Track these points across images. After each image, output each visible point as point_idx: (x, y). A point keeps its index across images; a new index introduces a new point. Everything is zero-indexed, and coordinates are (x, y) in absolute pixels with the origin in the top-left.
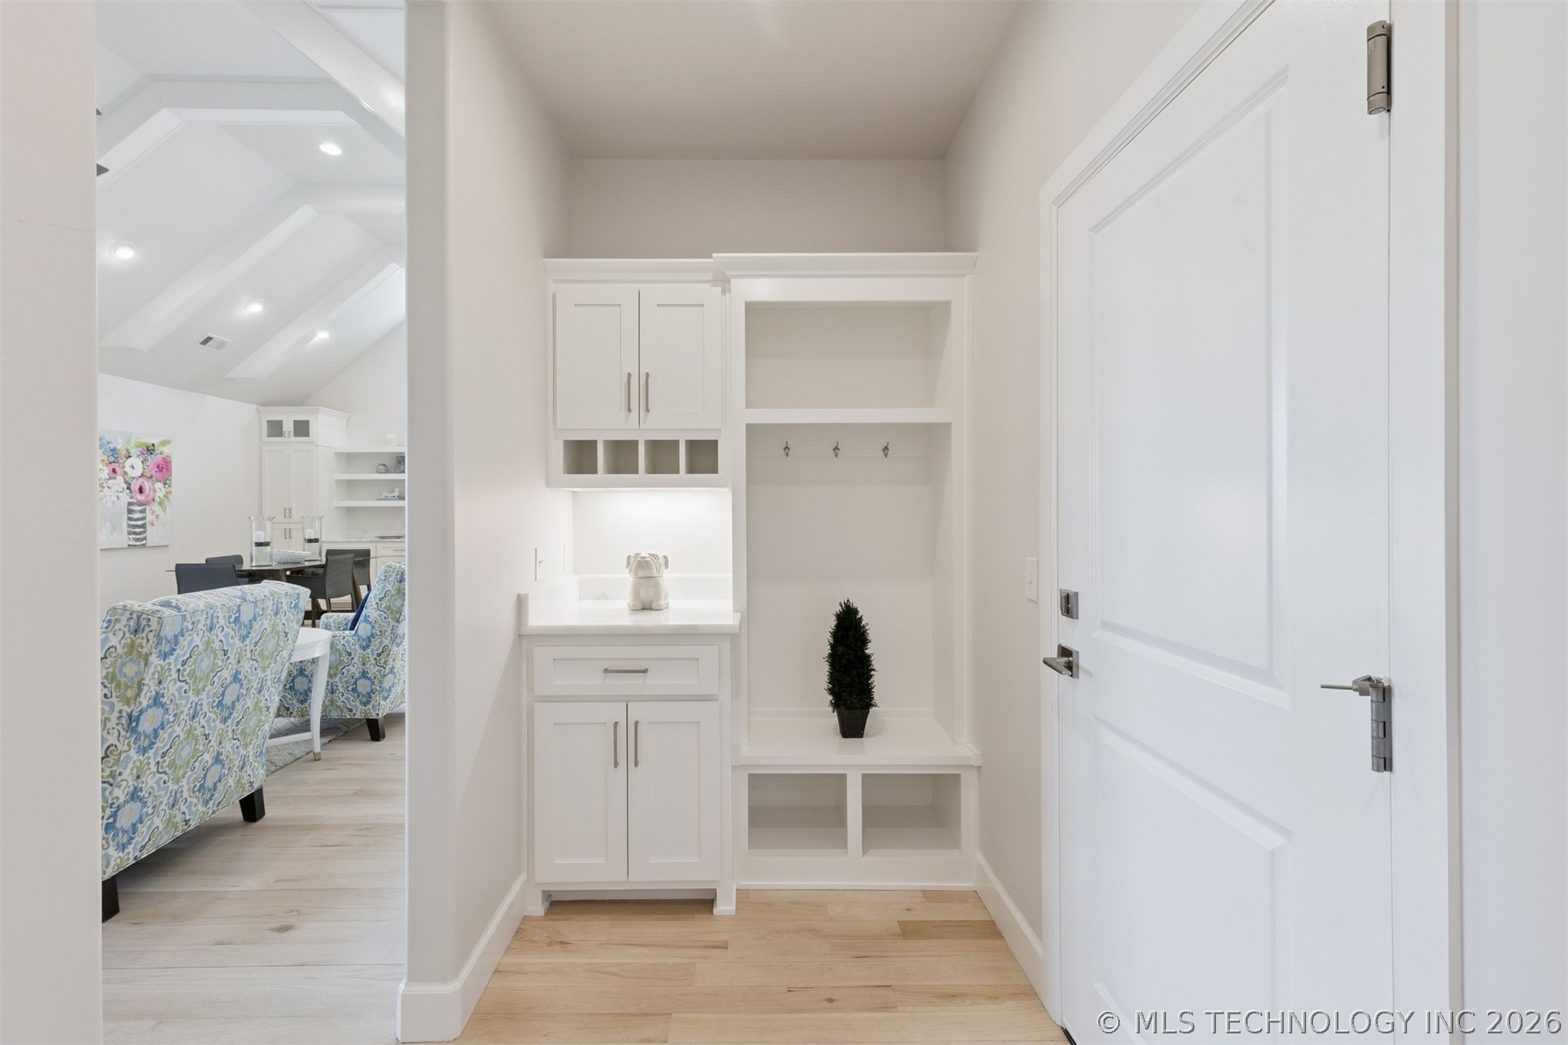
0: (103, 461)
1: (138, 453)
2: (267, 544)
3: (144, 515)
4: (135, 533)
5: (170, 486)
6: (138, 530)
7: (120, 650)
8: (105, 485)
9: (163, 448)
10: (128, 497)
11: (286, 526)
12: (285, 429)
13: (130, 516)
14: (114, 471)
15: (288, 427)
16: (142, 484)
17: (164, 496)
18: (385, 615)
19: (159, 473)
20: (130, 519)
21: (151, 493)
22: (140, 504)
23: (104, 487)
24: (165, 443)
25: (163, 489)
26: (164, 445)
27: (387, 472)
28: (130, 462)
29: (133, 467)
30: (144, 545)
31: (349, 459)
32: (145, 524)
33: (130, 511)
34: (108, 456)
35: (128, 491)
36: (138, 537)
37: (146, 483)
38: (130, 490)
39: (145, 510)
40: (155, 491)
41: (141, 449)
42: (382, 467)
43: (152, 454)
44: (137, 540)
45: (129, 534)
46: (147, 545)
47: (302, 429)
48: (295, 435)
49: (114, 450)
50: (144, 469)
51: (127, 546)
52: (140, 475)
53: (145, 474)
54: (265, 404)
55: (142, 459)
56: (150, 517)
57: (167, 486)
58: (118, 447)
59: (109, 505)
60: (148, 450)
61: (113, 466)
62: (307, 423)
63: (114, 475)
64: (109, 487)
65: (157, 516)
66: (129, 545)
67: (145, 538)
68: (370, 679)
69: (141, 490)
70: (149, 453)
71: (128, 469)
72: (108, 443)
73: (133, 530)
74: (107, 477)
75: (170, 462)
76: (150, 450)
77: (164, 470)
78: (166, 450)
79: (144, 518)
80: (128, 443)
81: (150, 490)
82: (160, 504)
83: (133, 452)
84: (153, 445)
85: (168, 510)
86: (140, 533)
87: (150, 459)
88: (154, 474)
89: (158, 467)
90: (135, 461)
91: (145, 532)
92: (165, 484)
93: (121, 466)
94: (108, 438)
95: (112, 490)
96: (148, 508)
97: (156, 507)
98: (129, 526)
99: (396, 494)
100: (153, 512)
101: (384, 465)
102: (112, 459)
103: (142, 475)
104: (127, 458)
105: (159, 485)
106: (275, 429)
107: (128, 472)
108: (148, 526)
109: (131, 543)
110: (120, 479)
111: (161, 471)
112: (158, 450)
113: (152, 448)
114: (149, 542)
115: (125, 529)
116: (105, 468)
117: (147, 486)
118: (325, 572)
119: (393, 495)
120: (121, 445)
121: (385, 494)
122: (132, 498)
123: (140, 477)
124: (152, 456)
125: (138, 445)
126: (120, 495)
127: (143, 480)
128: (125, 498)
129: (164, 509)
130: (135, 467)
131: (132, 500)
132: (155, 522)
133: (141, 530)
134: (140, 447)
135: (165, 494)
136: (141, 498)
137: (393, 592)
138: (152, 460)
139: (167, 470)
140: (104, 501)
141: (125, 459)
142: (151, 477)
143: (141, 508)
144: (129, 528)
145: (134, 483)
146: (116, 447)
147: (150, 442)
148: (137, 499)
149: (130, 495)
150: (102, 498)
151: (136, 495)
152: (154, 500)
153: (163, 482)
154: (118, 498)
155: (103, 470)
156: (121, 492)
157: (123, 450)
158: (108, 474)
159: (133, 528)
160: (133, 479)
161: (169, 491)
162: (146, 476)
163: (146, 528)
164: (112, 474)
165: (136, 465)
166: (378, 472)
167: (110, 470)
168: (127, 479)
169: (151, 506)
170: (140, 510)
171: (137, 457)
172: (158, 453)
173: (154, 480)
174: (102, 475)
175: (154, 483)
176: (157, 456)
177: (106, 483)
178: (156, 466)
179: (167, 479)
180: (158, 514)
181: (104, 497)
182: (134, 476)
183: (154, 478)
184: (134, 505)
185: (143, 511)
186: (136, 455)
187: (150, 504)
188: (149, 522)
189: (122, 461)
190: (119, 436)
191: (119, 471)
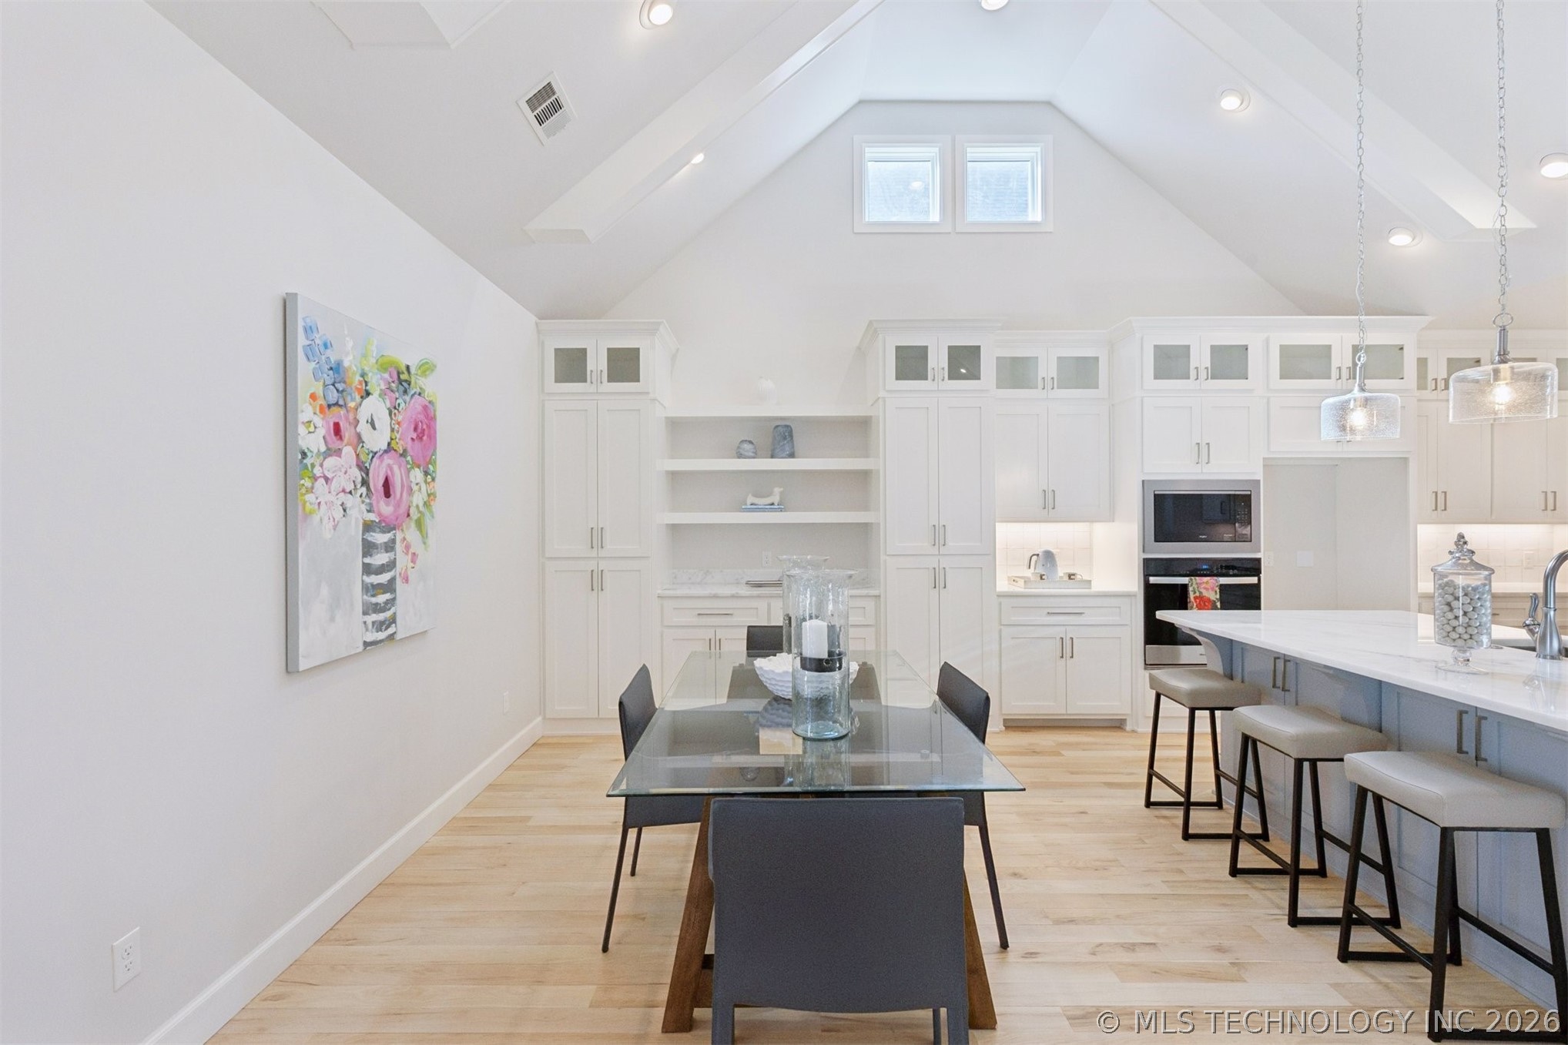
0: (316, 400)
1: (383, 387)
3: (391, 555)
4: (375, 609)
5: (433, 479)
6: (382, 598)
8: (317, 471)
9: (423, 379)
10: (364, 507)
11: (592, 565)
12: (591, 365)
13: (367, 561)
14: (337, 430)
16: (389, 473)
17: (425, 504)
19: (417, 446)
20: (368, 569)
21: (405, 494)
22: (387, 526)
23: (317, 478)
24: (427, 368)
25: (424, 488)
26: (425, 375)
27: (757, 455)
28: (367, 408)
29: (373, 425)
30: (391, 637)
32: (392, 580)
33: (368, 548)
34: (325, 386)
35: (364, 490)
36: (381, 617)
37: (396, 468)
38: (368, 489)
39: (393, 541)
40: (410, 491)
41: (386, 376)
42: (746, 446)
43: (405, 392)
44: (380, 626)
45: (366, 610)
47: (625, 366)
48: (611, 379)
49: (337, 368)
50: (392, 430)
51: (361, 648)
52: (385, 447)
53: (394, 445)
54: (548, 316)
55: (388, 405)
56: (403, 561)
57: (429, 478)
58: (346, 364)
59: (328, 534)
60: (400, 382)
61: (335, 415)
62: (634, 354)
63: (336, 444)
64: (327, 479)
65: (413, 557)
66: (366, 644)
67: (394, 620)
69: (387, 489)
70: (401, 390)
71: (363, 428)
72: (326, 346)
73: (373, 601)
74: (323, 448)
75: (434, 420)
76: (402, 381)
77: (425, 438)
78: (428, 389)
79: (391, 565)
80: (364, 355)
81: (402, 488)
82: (419, 524)
83: (377, 383)
84: (408, 368)
85: (432, 540)
86: (384, 608)
87: (403, 405)
88: (409, 446)
89: (415, 429)
90: (375, 407)
91: (391, 602)
92: (426, 473)
93: (351, 416)
94: (325, 331)
95: (334, 485)
96: (399, 536)
97: (411, 533)
98: (365, 589)
99: (774, 498)
100: (408, 547)
101: (750, 442)
102: (333, 396)
103: (390, 448)
104: (362, 398)
105: (417, 475)
106: (571, 366)
107: (364, 438)
108: (399, 585)
109: (370, 637)
110: (348, 451)
111: (420, 438)
112: (419, 382)
113: (405, 376)
114: (404, 630)
115: (358, 596)
116: (318, 420)
117: (397, 477)
119: (769, 500)
120: (351, 357)
121: (750, 499)
122: (370, 509)
123: (386, 452)
124: (407, 398)
125: (384, 366)
127: (391, 462)
128: (359, 513)
129: (424, 537)
130: (376, 424)
131: (372, 517)
132: (410, 572)
133: (388, 596)
134: (385, 370)
135: (426, 498)
136: (386, 508)
138: (410, 408)
139: (430, 437)
140: (316, 518)
141: (358, 398)
142: (404, 455)
143: (386, 538)
144: (365, 597)
145: (375, 469)
146: (342, 361)
147: (403, 361)
148: (380, 514)
149: (367, 501)
150: (310, 513)
151: (378, 502)
152: (408, 515)
153: (422, 468)
154: (345, 510)
155: (315, 427)
156: (350, 493)
157: (354, 373)
158: (324, 437)
159: (373, 596)
160: (373, 457)
161: (432, 494)
162: (395, 450)
163: (395, 591)
164: (334, 437)
165: (379, 419)
166: (740, 456)
167: (329, 428)
168: (363, 457)
169: (402, 530)
170: (385, 543)
171: (380, 396)
172: (415, 393)
173: (408, 462)
174: (313, 440)
175: (409, 471)
176: (413, 401)
177: (321, 465)
178: (413, 427)
179: (430, 462)
180: (414, 554)
181: (317, 507)
182: (375, 450)
183: (409, 458)
184: (374, 531)
185: (390, 547)
186: (378, 392)
187: (402, 525)
188: (400, 574)
189: (352, 405)
190: (346, 332)
191: (347, 432)
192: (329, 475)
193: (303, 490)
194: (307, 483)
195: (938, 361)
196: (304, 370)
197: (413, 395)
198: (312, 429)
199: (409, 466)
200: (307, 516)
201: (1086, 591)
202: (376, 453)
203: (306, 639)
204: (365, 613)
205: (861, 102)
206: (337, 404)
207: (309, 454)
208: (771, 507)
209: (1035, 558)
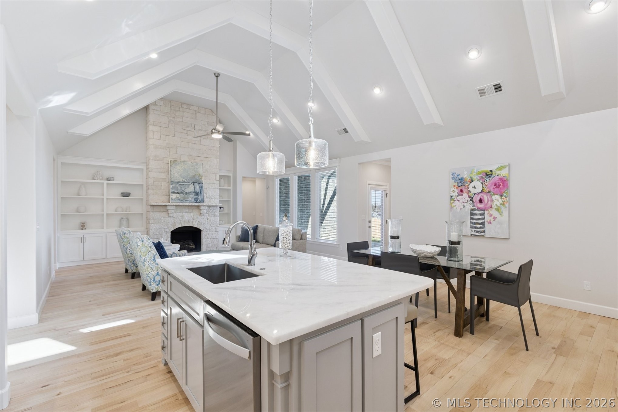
0: (454, 186)
1: (479, 178)
3: (483, 217)
4: (476, 228)
5: (507, 197)
6: (478, 226)
8: (455, 199)
9: (500, 171)
10: (471, 206)
13: (473, 217)
14: (462, 191)
16: (482, 197)
17: (501, 204)
19: (496, 189)
20: (472, 219)
21: (489, 202)
22: (480, 209)
23: (455, 201)
25: (500, 200)
26: (501, 170)
28: (472, 184)
29: (475, 187)
30: (483, 236)
32: (484, 222)
33: (472, 214)
34: (458, 183)
35: (471, 202)
36: (478, 230)
37: (485, 196)
38: (473, 201)
39: (484, 213)
40: (492, 201)
43: (490, 177)
44: (478, 232)
45: (472, 227)
46: (486, 236)
49: (462, 179)
50: (483, 187)
51: (470, 235)
52: (480, 191)
53: (484, 191)
55: (481, 181)
56: (487, 218)
57: (503, 197)
58: (465, 177)
59: (458, 210)
60: (487, 175)
61: (460, 189)
63: (462, 193)
64: (458, 201)
65: (494, 218)
66: (472, 235)
67: (484, 232)
69: (481, 201)
70: (487, 176)
71: (471, 189)
72: (458, 176)
73: (475, 226)
74: (457, 195)
75: (507, 180)
76: (489, 174)
77: (500, 187)
78: (504, 173)
79: (484, 219)
80: (471, 174)
81: (488, 200)
82: (497, 210)
83: (475, 178)
84: (492, 170)
86: (480, 228)
87: (488, 180)
88: (492, 190)
89: (495, 185)
90: (476, 183)
91: (484, 228)
92: (501, 196)
93: (466, 187)
94: (457, 173)
95: (460, 202)
96: (486, 212)
97: (493, 212)
98: (472, 223)
100: (491, 215)
102: (460, 184)
103: (482, 192)
104: (470, 183)
105: (497, 197)
107: (471, 191)
108: (486, 224)
109: (473, 233)
110: (465, 195)
111: (498, 187)
112: (496, 173)
113: (490, 173)
114: (487, 234)
115: (468, 224)
116: (456, 190)
117: (485, 198)
120: (467, 175)
122: (474, 206)
123: (480, 193)
124: (490, 178)
125: (478, 173)
126: (465, 204)
127: (482, 195)
128: (469, 206)
129: (501, 213)
130: (477, 187)
131: (474, 208)
132: (493, 222)
133: (481, 226)
134: (480, 174)
135: (501, 202)
136: (481, 206)
138: (490, 181)
139: (504, 186)
140: (455, 208)
141: (469, 183)
142: (489, 192)
143: (480, 212)
144: (471, 224)
145: (475, 197)
146: (463, 177)
147: (488, 169)
148: (477, 207)
149: (472, 204)
150: (453, 207)
151: (477, 204)
152: (491, 207)
153: (499, 195)
154: (464, 206)
155: (455, 191)
156: (466, 203)
157: (468, 178)
158: (457, 193)
159: (475, 225)
160: (474, 195)
161: (504, 202)
162: (485, 192)
163: (485, 225)
164: (461, 192)
165: (477, 186)
167: (459, 191)
168: (470, 195)
169: (488, 211)
170: (480, 214)
171: (477, 181)
172: (495, 176)
173: (491, 194)
174: (454, 194)
175: (491, 196)
176: (494, 178)
177: (457, 198)
178: (494, 185)
179: (504, 193)
180: (495, 217)
181: (455, 206)
182: (475, 193)
183: (492, 193)
184: (476, 211)
185: (481, 215)
186: (477, 180)
187: (488, 209)
188: (487, 221)
189: (467, 185)
190: (465, 171)
191: (465, 191)
192: (459, 200)
193: (451, 203)
194: (453, 202)
197: (493, 177)
198: (454, 192)
199: (491, 195)
202: (476, 194)
204: (471, 228)
206: (462, 186)
207: (453, 196)
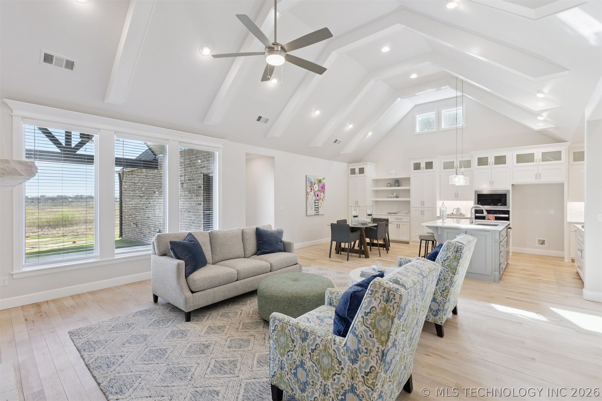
0: (309, 186)
1: (317, 183)
2: (357, 216)
5: (325, 194)
6: (317, 209)
7: (378, 310)
14: (311, 189)
15: (357, 171)
17: (323, 197)
18: (447, 270)
20: (315, 205)
21: (320, 196)
22: (318, 200)
24: (324, 179)
25: (323, 195)
27: (391, 186)
30: (318, 214)
31: (376, 181)
33: (315, 203)
35: (315, 196)
37: (319, 193)
42: (389, 184)
43: (320, 183)
47: (362, 171)
48: (359, 174)
49: (311, 182)
50: (318, 188)
51: (314, 215)
54: (349, 163)
55: (318, 185)
56: (320, 205)
59: (310, 201)
61: (311, 187)
62: (363, 168)
67: (318, 212)
68: (437, 303)
69: (318, 195)
71: (315, 188)
72: (310, 180)
75: (325, 185)
76: (320, 181)
77: (323, 188)
78: (324, 181)
79: (318, 205)
80: (315, 179)
82: (322, 200)
85: (324, 202)
90: (316, 186)
91: (319, 210)
94: (310, 178)
95: (311, 195)
97: (321, 201)
98: (315, 208)
99: (395, 195)
100: (321, 203)
101: (390, 184)
102: (311, 185)
103: (318, 190)
105: (322, 193)
106: (353, 171)
108: (319, 208)
109: (315, 213)
110: (313, 191)
112: (322, 181)
114: (320, 213)
118: (377, 229)
119: (393, 196)
120: (313, 180)
121: (389, 195)
128: (314, 198)
129: (323, 202)
131: (316, 199)
134: (317, 180)
136: (318, 198)
137: (452, 257)
138: (321, 185)
142: (320, 191)
145: (316, 193)
147: (320, 179)
154: (312, 198)
156: (313, 196)
157: (314, 182)
166: (388, 187)
174: (309, 191)
177: (310, 193)
179: (324, 191)
182: (316, 191)
184: (316, 201)
185: (318, 203)
189: (313, 186)
190: (313, 177)
191: (313, 189)
193: (308, 196)
195: (423, 165)
196: (308, 183)
197: (322, 183)
198: (309, 189)
200: (308, 199)
201: (464, 217)
203: (308, 212)
204: (315, 210)
205: (416, 105)
208: (394, 197)
209: (455, 209)
